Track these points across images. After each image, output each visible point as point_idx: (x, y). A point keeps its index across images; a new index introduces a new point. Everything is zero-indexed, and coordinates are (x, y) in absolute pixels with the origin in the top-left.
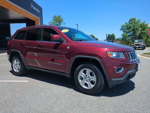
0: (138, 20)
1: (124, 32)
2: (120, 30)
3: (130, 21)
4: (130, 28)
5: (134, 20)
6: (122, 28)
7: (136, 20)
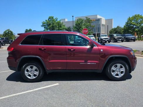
0: (56, 18)
1: (45, 28)
2: (42, 26)
3: (49, 18)
4: (50, 25)
5: (53, 18)
6: (43, 24)
7: (54, 18)
